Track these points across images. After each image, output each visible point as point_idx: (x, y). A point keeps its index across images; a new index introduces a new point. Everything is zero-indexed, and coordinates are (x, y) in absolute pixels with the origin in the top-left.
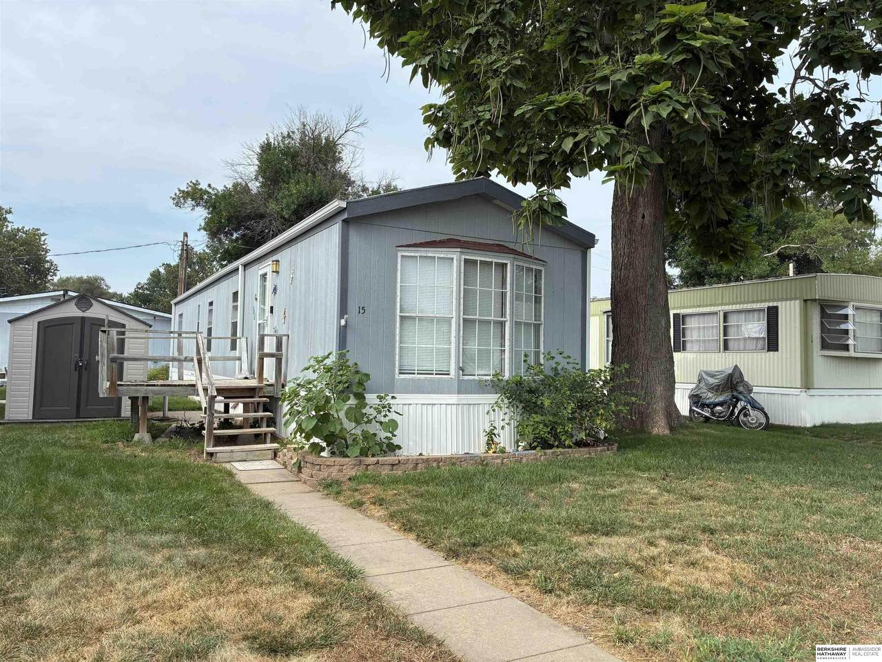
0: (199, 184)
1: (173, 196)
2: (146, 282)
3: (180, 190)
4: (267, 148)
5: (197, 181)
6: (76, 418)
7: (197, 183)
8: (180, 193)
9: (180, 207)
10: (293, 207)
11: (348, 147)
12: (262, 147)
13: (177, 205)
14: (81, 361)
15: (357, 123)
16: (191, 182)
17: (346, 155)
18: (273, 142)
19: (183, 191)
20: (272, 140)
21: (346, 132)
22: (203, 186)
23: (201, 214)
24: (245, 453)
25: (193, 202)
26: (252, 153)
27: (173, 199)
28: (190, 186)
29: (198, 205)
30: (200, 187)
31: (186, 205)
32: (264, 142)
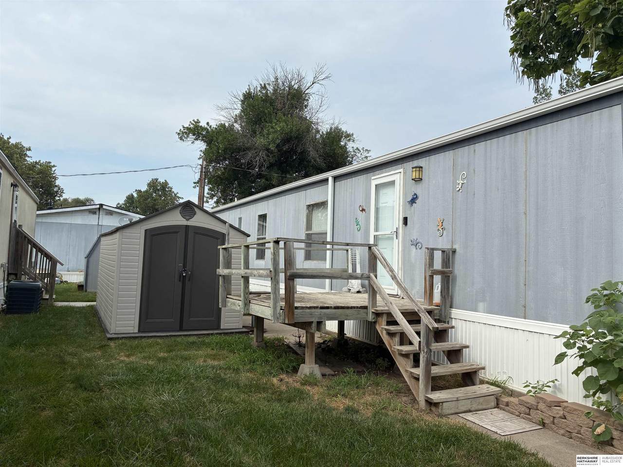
0: (200, 122)
1: (178, 132)
2: (123, 202)
3: (184, 127)
4: (248, 97)
5: (198, 120)
6: (178, 331)
7: (198, 122)
8: (184, 130)
9: (183, 140)
10: (278, 141)
11: (313, 95)
12: (244, 95)
13: (181, 139)
14: (185, 271)
15: (323, 76)
16: (194, 121)
17: (313, 102)
18: (253, 92)
19: (187, 128)
20: (252, 90)
21: (313, 84)
22: (203, 124)
23: (201, 145)
24: (469, 401)
25: (194, 137)
26: (236, 100)
27: (179, 134)
28: (192, 124)
29: (196, 139)
30: (200, 124)
31: (188, 139)
32: (246, 92)
